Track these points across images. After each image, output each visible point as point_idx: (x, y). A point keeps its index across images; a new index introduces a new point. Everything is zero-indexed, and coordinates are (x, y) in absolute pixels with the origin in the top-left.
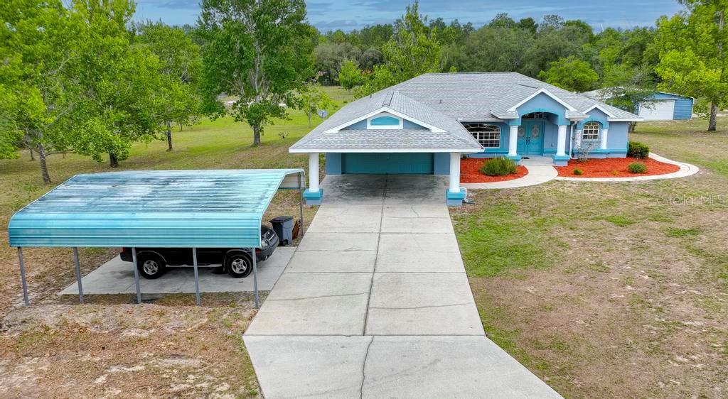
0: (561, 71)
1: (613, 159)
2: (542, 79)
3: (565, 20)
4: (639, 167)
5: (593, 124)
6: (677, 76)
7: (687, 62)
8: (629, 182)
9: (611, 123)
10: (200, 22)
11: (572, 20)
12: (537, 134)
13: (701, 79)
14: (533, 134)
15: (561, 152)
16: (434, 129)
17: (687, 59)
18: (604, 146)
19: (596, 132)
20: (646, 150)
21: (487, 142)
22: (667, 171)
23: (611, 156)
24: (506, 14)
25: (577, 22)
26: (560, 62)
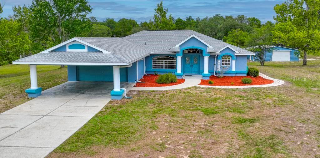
0: (233, 36)
1: (239, 77)
2: (225, 41)
3: (248, 18)
4: (247, 81)
5: (227, 57)
6: (282, 35)
7: (288, 28)
8: (237, 88)
9: (237, 56)
10: (33, 3)
11: (251, 17)
12: (197, 62)
13: (295, 36)
14: (195, 62)
15: (206, 71)
16: (105, 52)
17: (288, 26)
18: (234, 69)
19: (229, 61)
20: (257, 72)
21: (169, 66)
22: (264, 83)
23: (238, 75)
24: (220, 14)
25: (253, 18)
26: (233, 32)
